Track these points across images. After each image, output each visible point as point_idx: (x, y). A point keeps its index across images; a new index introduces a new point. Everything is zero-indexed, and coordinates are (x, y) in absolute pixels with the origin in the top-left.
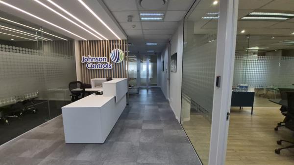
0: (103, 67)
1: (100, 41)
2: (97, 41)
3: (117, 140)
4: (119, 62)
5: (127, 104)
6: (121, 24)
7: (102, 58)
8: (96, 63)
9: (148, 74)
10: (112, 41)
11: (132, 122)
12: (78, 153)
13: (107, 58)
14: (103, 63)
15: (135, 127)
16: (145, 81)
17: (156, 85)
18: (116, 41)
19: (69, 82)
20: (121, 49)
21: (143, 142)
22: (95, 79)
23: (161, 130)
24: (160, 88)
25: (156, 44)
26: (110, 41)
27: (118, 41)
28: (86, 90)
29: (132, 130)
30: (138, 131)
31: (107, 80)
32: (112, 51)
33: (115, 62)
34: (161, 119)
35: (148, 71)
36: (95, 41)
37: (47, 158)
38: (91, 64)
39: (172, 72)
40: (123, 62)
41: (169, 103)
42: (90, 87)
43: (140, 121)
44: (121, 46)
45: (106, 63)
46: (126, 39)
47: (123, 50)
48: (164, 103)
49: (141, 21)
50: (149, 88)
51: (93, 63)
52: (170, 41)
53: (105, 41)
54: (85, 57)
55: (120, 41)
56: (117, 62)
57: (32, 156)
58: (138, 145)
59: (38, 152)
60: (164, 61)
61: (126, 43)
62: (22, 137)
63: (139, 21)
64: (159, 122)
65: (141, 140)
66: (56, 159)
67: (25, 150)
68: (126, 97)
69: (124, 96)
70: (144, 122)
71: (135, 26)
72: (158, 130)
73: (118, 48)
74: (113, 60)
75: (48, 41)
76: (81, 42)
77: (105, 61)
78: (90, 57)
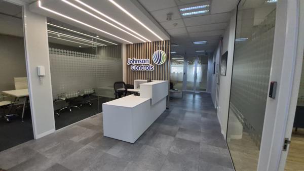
0: (145, 69)
1: (144, 43)
2: (142, 44)
3: (147, 143)
4: (161, 63)
5: (167, 108)
6: (162, 24)
7: (145, 60)
8: (139, 65)
9: (196, 77)
10: (155, 42)
11: (167, 127)
12: (110, 147)
13: (149, 60)
14: (146, 65)
15: (169, 134)
16: (192, 85)
17: (205, 90)
18: (159, 42)
19: (115, 82)
20: (163, 50)
21: (173, 152)
22: (138, 80)
23: (198, 144)
24: (210, 94)
25: (204, 42)
26: (153, 42)
27: (161, 42)
28: (128, 90)
29: (165, 136)
30: (171, 139)
31: (148, 82)
32: (155, 53)
33: (157, 64)
34: (202, 130)
35: (196, 74)
36: (139, 44)
37: (87, 145)
38: (135, 66)
39: (222, 75)
40: (165, 63)
41: (217, 113)
42: (133, 88)
43: (175, 128)
44: (163, 47)
45: (148, 65)
46: (169, 39)
47: (165, 52)
48: (210, 113)
49: (183, 18)
50: (197, 94)
51: (137, 65)
52: (222, 38)
53: (148, 43)
54: (130, 59)
55: (163, 42)
56: (158, 63)
57: (78, 141)
58: (166, 153)
59: (83, 138)
60: (215, 63)
61: (168, 44)
62: (77, 124)
63: (180, 18)
64: (198, 133)
65: (172, 149)
66: (93, 148)
67: (75, 135)
68: (166, 99)
69: (164, 99)
70: (181, 130)
71: (177, 24)
72: (193, 143)
73: (161, 49)
74: (155, 62)
75: (104, 46)
76: (128, 45)
77: (147, 63)
78: (135, 59)
